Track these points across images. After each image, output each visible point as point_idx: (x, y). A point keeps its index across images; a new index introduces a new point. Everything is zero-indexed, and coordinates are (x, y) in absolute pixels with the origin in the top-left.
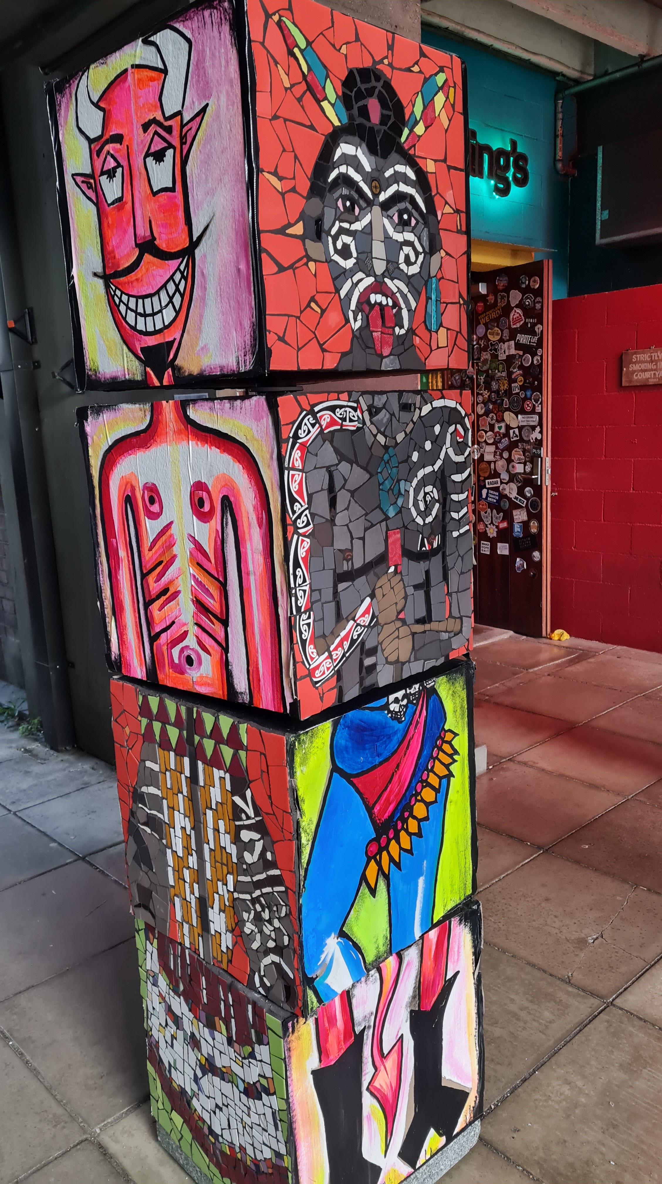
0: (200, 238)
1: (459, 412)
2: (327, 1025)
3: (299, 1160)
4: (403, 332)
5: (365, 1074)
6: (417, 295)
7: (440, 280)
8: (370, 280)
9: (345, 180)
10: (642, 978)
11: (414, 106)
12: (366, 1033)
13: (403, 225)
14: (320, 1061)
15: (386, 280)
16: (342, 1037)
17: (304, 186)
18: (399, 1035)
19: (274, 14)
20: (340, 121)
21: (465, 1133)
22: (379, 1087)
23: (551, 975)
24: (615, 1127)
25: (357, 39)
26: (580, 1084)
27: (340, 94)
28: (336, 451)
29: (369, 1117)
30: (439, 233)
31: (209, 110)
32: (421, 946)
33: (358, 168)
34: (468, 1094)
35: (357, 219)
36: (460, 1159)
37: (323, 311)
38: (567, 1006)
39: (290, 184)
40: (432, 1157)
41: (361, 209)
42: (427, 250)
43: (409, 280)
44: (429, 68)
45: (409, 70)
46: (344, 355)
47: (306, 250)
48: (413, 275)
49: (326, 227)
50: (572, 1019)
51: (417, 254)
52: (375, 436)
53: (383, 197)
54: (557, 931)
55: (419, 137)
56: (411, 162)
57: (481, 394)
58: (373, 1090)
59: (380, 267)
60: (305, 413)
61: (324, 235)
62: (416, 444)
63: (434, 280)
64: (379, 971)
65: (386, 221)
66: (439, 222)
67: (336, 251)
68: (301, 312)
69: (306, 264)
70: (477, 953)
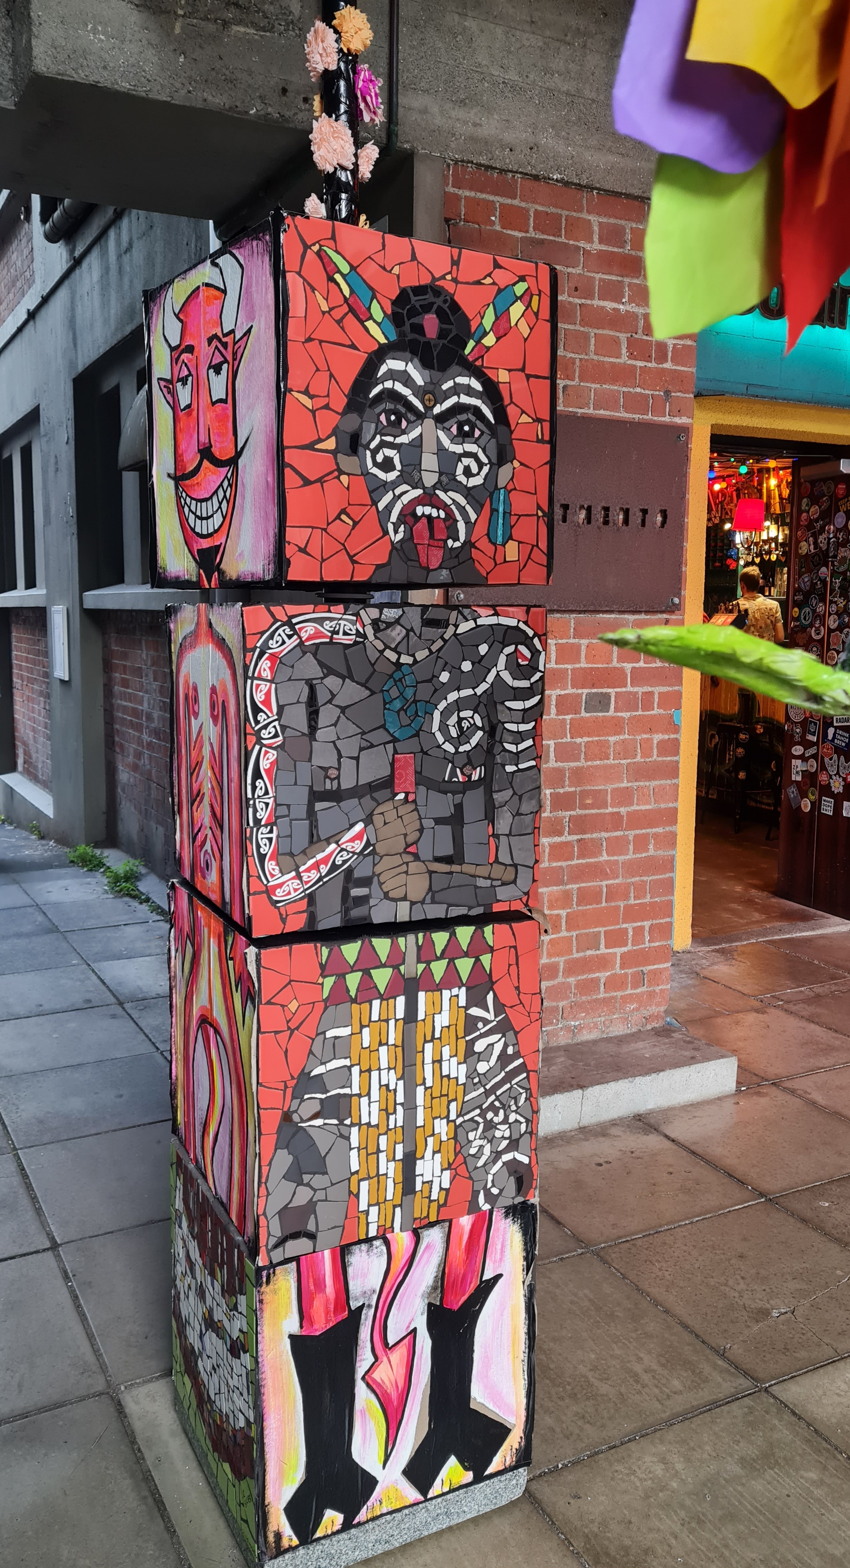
0: (243, 448)
1: (524, 632)
2: (312, 1288)
3: (265, 1432)
4: (457, 544)
5: (361, 1360)
6: (478, 507)
7: (510, 492)
8: (419, 492)
9: (390, 395)
11: (482, 318)
12: (364, 1312)
13: (463, 436)
14: (301, 1327)
15: (437, 492)
16: (332, 1307)
17: (340, 402)
18: (412, 1328)
19: (314, 244)
20: (386, 338)
21: (503, 1478)
22: (379, 1381)
23: (703, 1342)
25: (414, 257)
26: (679, 1466)
27: (389, 312)
28: (322, 664)
29: (363, 1412)
30: (511, 444)
31: (253, 330)
32: (447, 1229)
33: (407, 380)
34: (510, 1430)
35: (404, 432)
36: (493, 1507)
37: (355, 523)
38: (706, 1380)
39: (323, 402)
40: (452, 1491)
41: (409, 422)
42: (494, 460)
43: (468, 492)
44: (502, 277)
45: (478, 283)
46: (379, 567)
47: (337, 464)
49: (364, 441)
50: (704, 1395)
51: (481, 465)
52: (381, 652)
53: (437, 410)
54: (735, 1294)
55: (488, 348)
56: (478, 373)
57: (835, 602)
58: (371, 1383)
59: (430, 479)
60: (279, 624)
61: (360, 449)
62: (446, 663)
63: (502, 491)
64: (387, 1243)
65: (441, 434)
66: (512, 432)
67: (375, 464)
68: (328, 524)
69: (338, 478)
70: (529, 1259)
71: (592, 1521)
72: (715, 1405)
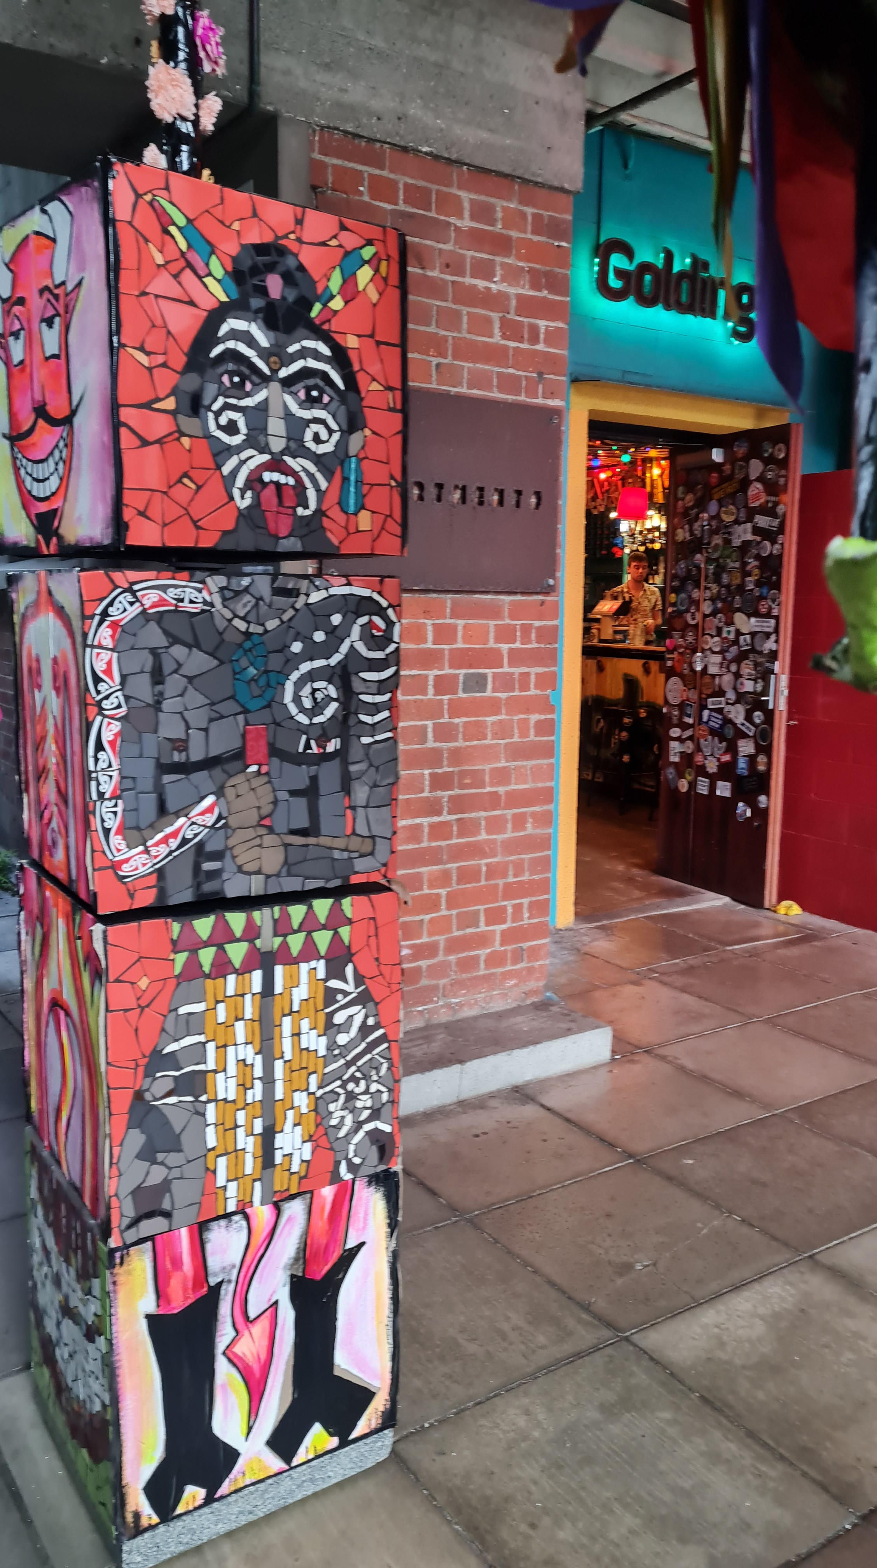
0: (78, 406)
1: (377, 602)
2: (169, 1266)
3: (122, 1414)
4: (308, 512)
5: (222, 1335)
6: (329, 474)
7: (362, 459)
8: (266, 457)
9: (233, 355)
10: (679, 1317)
11: (328, 280)
12: (224, 1287)
13: (311, 402)
14: (158, 1306)
15: (286, 458)
16: (190, 1284)
18: (273, 1300)
19: (145, 194)
20: (228, 296)
21: (368, 1441)
22: (240, 1354)
23: (569, 1298)
24: (560, 1467)
25: (255, 214)
26: (541, 1417)
27: (230, 269)
28: (166, 632)
29: (224, 1386)
30: (362, 412)
31: (85, 283)
32: (308, 1201)
33: (251, 342)
34: (375, 1393)
35: (248, 395)
36: (359, 1470)
37: (199, 487)
38: (570, 1334)
39: (160, 359)
40: (318, 1457)
41: (254, 384)
43: (318, 460)
44: (348, 241)
45: (324, 244)
46: (225, 533)
47: (177, 425)
48: (325, 454)
49: (206, 402)
50: (568, 1348)
51: (331, 432)
52: (230, 621)
53: (283, 373)
54: (602, 1251)
55: (336, 312)
56: (326, 337)
57: (710, 588)
58: (232, 1357)
59: (277, 445)
60: (119, 590)
61: (202, 411)
62: (298, 633)
63: (353, 459)
64: (247, 1218)
65: (289, 399)
66: (362, 399)
67: (219, 427)
68: (170, 487)
70: (393, 1225)
71: (456, 1475)
72: (579, 1355)
